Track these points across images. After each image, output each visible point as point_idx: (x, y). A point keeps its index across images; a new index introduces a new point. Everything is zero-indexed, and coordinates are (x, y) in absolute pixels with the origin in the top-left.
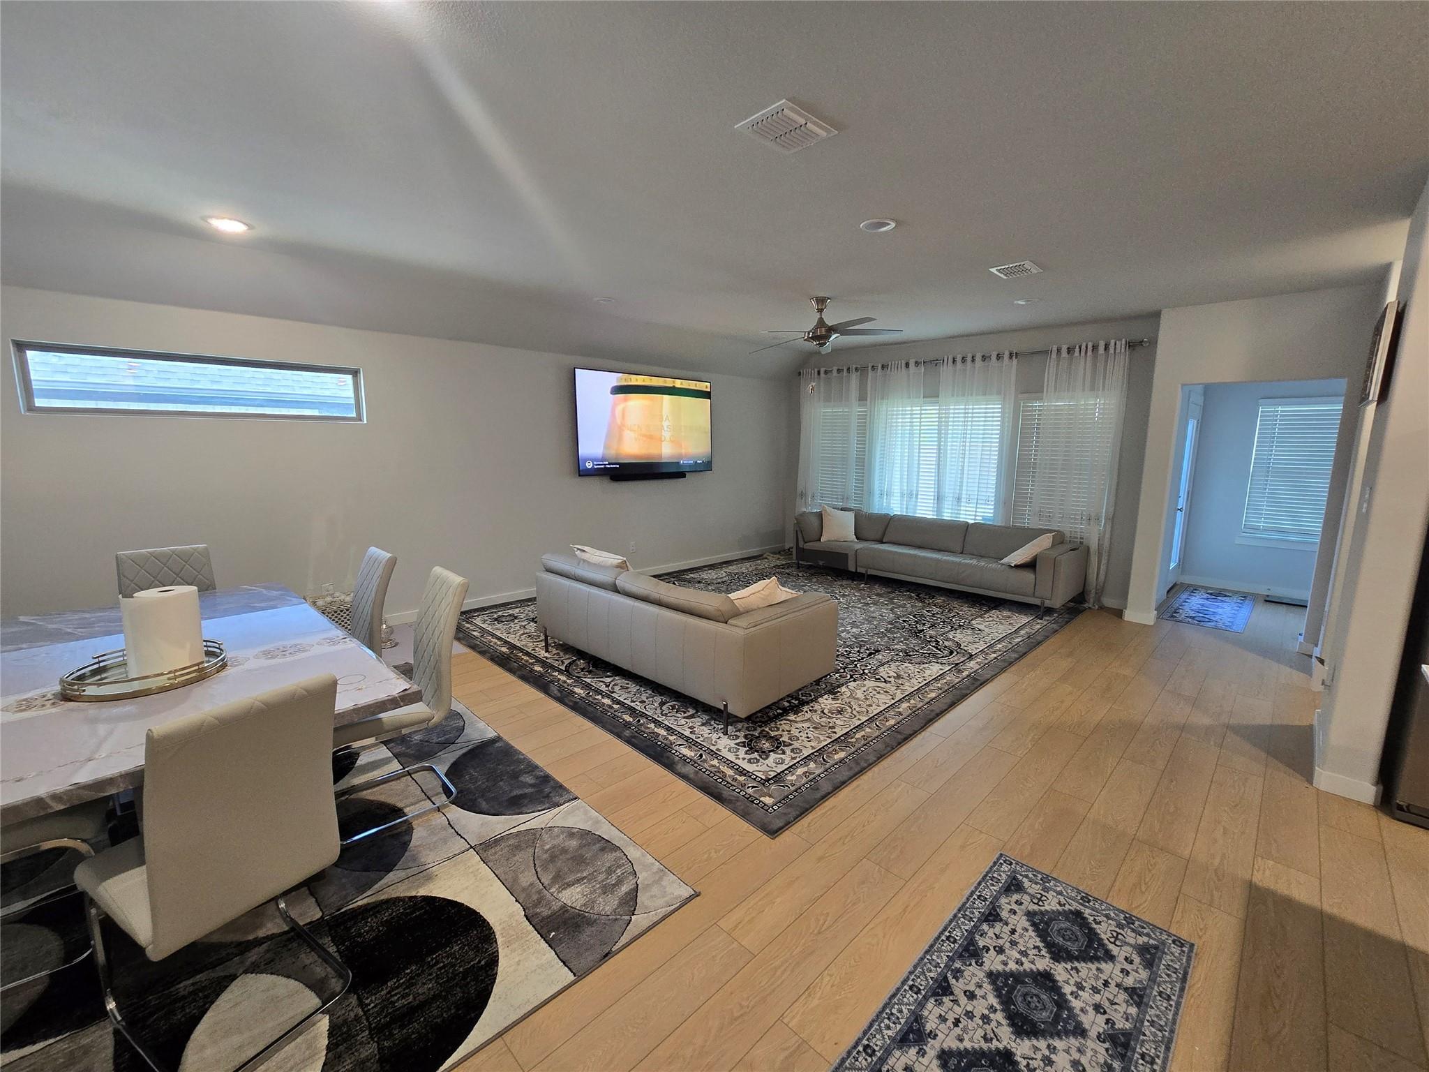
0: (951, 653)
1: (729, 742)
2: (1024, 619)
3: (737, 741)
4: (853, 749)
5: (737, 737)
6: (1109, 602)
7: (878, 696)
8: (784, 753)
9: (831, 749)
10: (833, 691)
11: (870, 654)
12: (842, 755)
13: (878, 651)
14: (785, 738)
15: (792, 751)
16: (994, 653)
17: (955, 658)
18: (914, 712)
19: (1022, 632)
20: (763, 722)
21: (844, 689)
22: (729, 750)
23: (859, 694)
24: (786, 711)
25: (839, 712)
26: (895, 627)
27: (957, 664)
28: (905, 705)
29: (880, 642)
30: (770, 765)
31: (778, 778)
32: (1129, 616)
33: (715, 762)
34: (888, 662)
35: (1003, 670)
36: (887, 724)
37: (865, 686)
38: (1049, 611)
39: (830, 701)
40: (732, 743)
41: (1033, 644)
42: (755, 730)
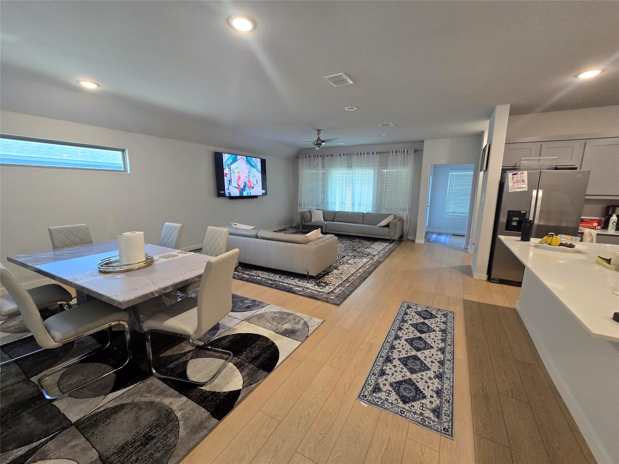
0: (368, 255)
1: (310, 285)
2: (386, 244)
4: (351, 283)
5: (313, 283)
6: (410, 238)
7: (351, 268)
8: (330, 286)
9: (344, 283)
10: (336, 268)
11: (342, 257)
12: (348, 284)
13: (344, 256)
14: (328, 282)
15: (332, 285)
16: (381, 254)
17: (370, 256)
18: (364, 272)
19: (387, 248)
20: (319, 279)
21: (339, 267)
22: (312, 287)
23: (345, 268)
24: (324, 275)
25: (341, 274)
26: (346, 249)
27: (371, 258)
28: (361, 270)
29: (344, 254)
30: (327, 289)
31: (332, 292)
32: (417, 241)
33: (309, 290)
34: (349, 259)
35: (385, 258)
36: (358, 275)
37: (345, 266)
38: (394, 241)
39: (337, 271)
40: (312, 285)
41: (391, 251)
42: (317, 280)
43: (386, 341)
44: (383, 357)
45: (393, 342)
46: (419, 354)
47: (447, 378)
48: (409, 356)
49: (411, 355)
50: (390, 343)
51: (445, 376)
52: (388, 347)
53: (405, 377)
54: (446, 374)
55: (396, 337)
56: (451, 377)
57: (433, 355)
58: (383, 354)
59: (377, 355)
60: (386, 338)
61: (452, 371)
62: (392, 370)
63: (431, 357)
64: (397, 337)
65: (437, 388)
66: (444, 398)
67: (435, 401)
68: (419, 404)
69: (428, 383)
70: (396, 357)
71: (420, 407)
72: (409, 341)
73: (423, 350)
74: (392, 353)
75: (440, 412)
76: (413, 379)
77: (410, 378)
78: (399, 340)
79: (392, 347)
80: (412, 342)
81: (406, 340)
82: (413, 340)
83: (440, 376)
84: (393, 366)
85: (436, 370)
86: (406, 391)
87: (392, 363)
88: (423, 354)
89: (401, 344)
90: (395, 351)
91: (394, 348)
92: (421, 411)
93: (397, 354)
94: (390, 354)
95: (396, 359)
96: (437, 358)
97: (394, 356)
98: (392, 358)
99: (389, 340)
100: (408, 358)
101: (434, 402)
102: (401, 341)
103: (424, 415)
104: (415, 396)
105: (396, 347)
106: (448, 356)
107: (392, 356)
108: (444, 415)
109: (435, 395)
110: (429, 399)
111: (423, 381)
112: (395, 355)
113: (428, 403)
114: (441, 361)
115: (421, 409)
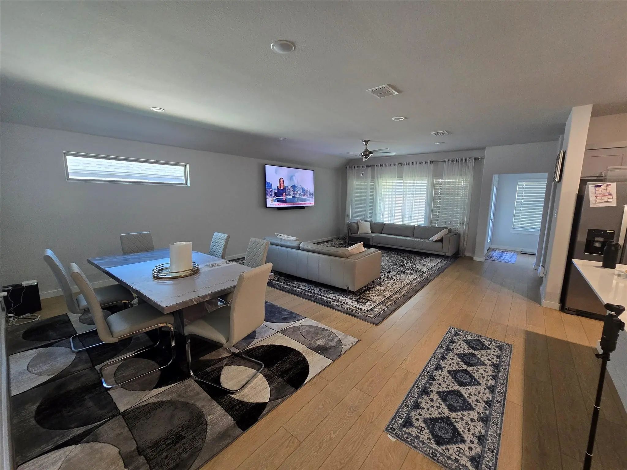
0: (416, 272)
1: (349, 300)
2: (439, 261)
3: (353, 300)
4: (393, 301)
6: (467, 254)
8: (370, 303)
9: (386, 301)
10: (379, 284)
11: (388, 273)
12: (390, 303)
13: (390, 272)
14: (369, 298)
15: (373, 302)
16: (432, 271)
17: (418, 273)
18: (410, 290)
20: (359, 294)
21: (383, 284)
22: (351, 303)
23: (389, 285)
24: (365, 291)
25: (384, 291)
26: (393, 264)
27: (420, 275)
28: (406, 288)
29: (390, 269)
30: (367, 306)
31: (372, 310)
32: (475, 259)
33: (348, 306)
34: (395, 275)
36: (402, 293)
37: (390, 283)
38: (447, 257)
39: (380, 287)
40: (351, 301)
42: (357, 296)
43: (425, 370)
44: (420, 388)
45: (433, 372)
46: (462, 390)
47: (493, 423)
48: (450, 390)
49: (453, 389)
50: (430, 373)
51: (491, 420)
52: (426, 377)
53: (442, 414)
54: (493, 417)
55: (437, 367)
56: (499, 423)
57: (479, 393)
58: (420, 385)
59: (413, 385)
60: (426, 367)
61: (501, 415)
62: (428, 403)
63: (477, 395)
64: (439, 367)
65: (480, 432)
66: (488, 446)
67: (476, 447)
68: (456, 448)
69: (469, 426)
70: (434, 389)
71: (456, 452)
72: (451, 373)
73: (468, 385)
74: (430, 385)
75: (480, 463)
76: (452, 417)
77: (447, 415)
78: (440, 371)
79: (431, 378)
80: (455, 375)
81: (449, 372)
82: (456, 373)
83: (485, 420)
84: (430, 399)
85: (480, 411)
86: (441, 430)
87: (429, 397)
88: (467, 390)
89: (442, 376)
90: (434, 383)
91: (434, 380)
92: (457, 457)
93: (436, 386)
94: (428, 385)
95: (434, 392)
96: (484, 397)
97: (432, 389)
98: (429, 390)
99: (429, 370)
100: (449, 393)
101: (474, 448)
102: (443, 372)
103: (460, 462)
104: (452, 438)
105: (436, 378)
106: (498, 397)
107: (430, 389)
108: (484, 466)
109: (476, 441)
110: (468, 444)
111: (464, 422)
112: (434, 387)
113: (467, 449)
114: (488, 401)
115: (456, 455)
